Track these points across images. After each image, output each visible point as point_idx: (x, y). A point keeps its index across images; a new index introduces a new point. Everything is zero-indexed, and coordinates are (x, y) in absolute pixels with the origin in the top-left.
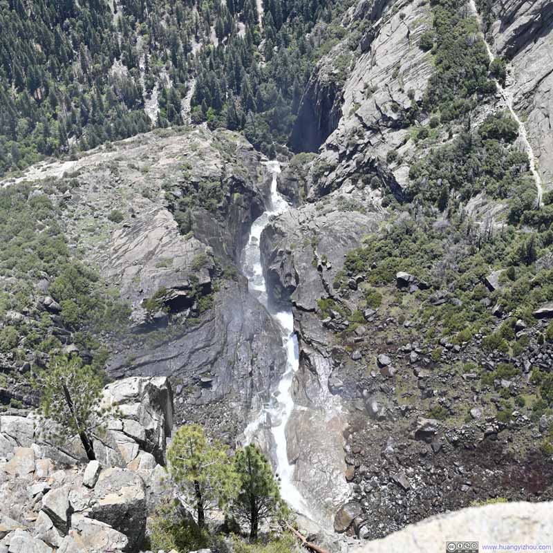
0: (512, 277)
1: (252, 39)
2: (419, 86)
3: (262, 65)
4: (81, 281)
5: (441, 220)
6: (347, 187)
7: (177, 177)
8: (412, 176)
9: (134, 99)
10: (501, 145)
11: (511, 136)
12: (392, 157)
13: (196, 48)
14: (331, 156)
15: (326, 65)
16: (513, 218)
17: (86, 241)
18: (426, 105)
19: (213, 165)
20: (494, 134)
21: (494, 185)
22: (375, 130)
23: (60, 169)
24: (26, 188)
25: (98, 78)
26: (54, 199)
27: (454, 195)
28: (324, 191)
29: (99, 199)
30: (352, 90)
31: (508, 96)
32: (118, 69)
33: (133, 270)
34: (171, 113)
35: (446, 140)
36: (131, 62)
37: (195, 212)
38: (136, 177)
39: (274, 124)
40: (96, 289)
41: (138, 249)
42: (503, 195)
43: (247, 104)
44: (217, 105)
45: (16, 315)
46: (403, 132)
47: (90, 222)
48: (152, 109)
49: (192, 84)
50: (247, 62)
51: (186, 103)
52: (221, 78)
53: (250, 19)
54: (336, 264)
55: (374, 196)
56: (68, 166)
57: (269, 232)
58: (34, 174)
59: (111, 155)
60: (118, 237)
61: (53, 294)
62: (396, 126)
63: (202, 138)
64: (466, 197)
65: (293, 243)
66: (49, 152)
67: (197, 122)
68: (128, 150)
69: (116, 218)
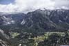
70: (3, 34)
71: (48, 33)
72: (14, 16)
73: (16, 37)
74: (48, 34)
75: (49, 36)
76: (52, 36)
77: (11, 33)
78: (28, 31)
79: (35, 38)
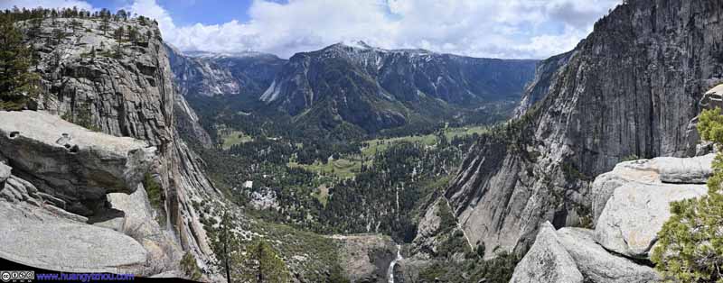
0: (469, 274)
1: (396, 213)
2: (437, 225)
3: (398, 220)
4: (338, 269)
5: (447, 261)
6: (419, 253)
7: (372, 246)
8: (437, 249)
9: (364, 224)
10: (460, 238)
11: (462, 235)
12: (431, 244)
13: (382, 214)
14: (415, 245)
15: (414, 220)
16: (467, 257)
17: (343, 258)
18: (439, 230)
19: (382, 245)
20: (458, 235)
21: (460, 249)
22: (426, 237)
23: (342, 237)
24: (332, 239)
25: (356, 217)
26: (338, 245)
27: (449, 253)
28: (413, 254)
29: (350, 248)
30: (420, 227)
31: (460, 225)
32: (362, 216)
33: (354, 270)
34: (373, 229)
35: (446, 238)
36: (365, 215)
37: (376, 257)
38: (360, 244)
39: (400, 235)
40: (341, 273)
41: (357, 264)
42: (462, 251)
43: (393, 229)
44: (385, 229)
45: (317, 272)
46: (434, 238)
47: (346, 253)
48: (368, 227)
49: (380, 222)
50: (394, 218)
51: (377, 227)
52: (387, 222)
53: (395, 208)
54: (416, 275)
55: (427, 256)
56: (344, 237)
57: (396, 265)
58: (335, 237)
59: (354, 237)
60: (352, 260)
61: (330, 271)
62: (432, 236)
63: (380, 237)
64: (453, 254)
65: (403, 268)
66: (340, 232)
67: (379, 232)
68: (360, 237)
69: (353, 254)
70: (196, 128)
71: (373, 143)
72: (238, 66)
73: (235, 150)
74: (375, 147)
75: (378, 158)
76: (389, 154)
77: (220, 129)
78: (286, 131)
79: (316, 167)
